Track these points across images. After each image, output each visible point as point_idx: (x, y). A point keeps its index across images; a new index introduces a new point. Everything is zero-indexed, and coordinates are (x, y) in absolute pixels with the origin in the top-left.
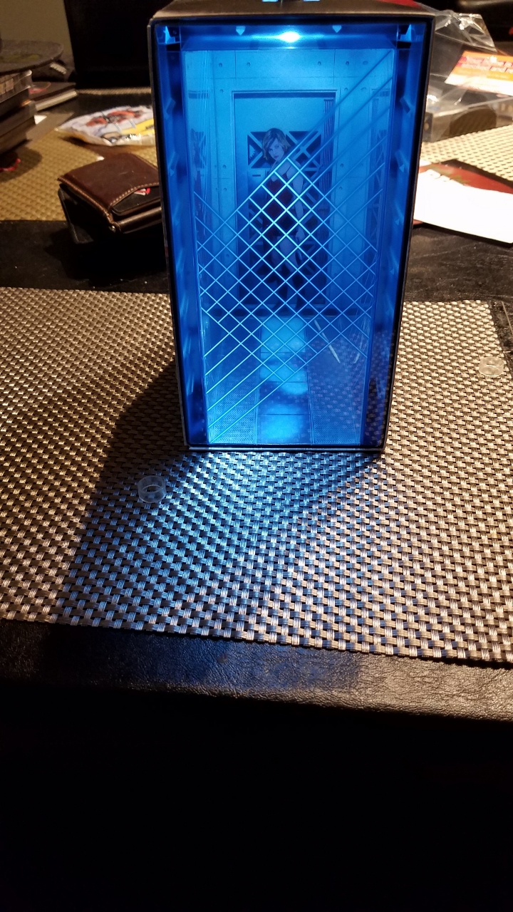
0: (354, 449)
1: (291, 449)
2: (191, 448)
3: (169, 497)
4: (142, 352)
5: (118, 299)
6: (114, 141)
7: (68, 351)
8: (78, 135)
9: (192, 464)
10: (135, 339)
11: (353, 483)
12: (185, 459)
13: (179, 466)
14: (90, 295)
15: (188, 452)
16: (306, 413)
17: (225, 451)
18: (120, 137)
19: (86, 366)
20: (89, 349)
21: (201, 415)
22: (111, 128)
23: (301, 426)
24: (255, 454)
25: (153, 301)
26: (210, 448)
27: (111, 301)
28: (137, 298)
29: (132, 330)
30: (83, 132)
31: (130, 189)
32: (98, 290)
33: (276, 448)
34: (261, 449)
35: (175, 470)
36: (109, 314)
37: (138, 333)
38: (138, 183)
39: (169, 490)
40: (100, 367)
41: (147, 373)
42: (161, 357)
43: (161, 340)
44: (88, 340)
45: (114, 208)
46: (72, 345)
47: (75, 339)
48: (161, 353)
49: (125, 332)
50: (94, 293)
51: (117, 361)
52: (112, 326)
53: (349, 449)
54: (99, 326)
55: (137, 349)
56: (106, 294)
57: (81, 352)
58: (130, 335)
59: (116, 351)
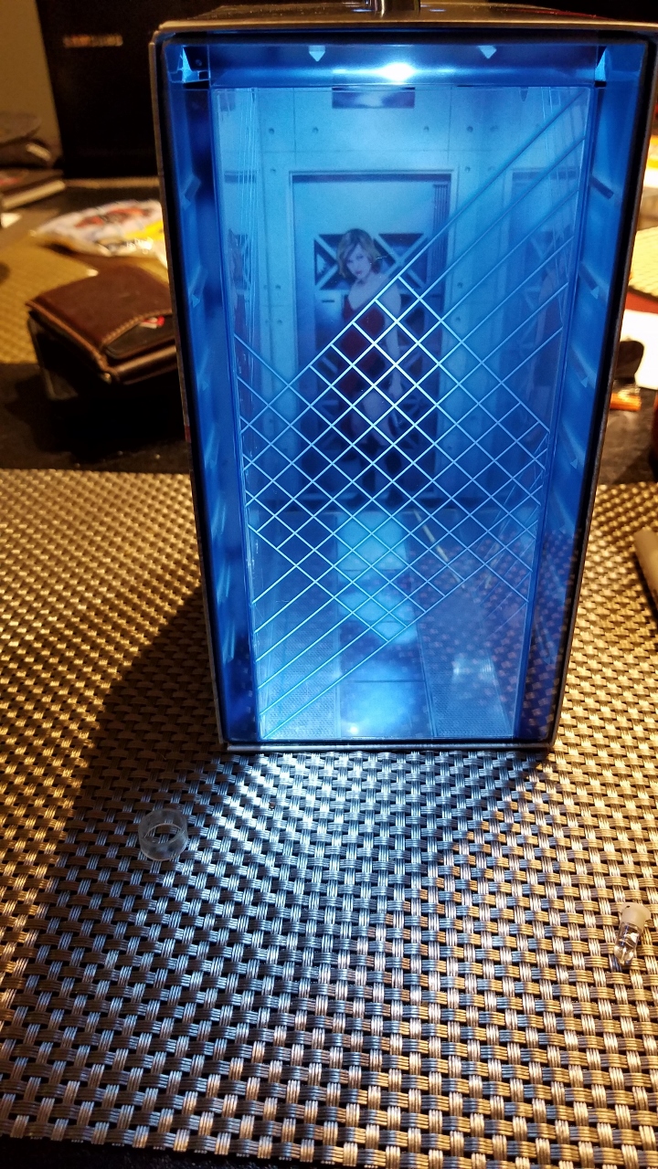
0: (503, 745)
1: (398, 748)
2: (231, 748)
3: (194, 846)
4: (151, 572)
5: (114, 484)
6: (114, 249)
7: (31, 573)
8: (63, 240)
9: (232, 779)
10: (140, 550)
11: (507, 810)
12: (221, 768)
13: (210, 781)
14: (72, 478)
15: (225, 756)
16: (417, 676)
17: (288, 752)
18: (123, 243)
19: (60, 598)
20: (66, 569)
21: (245, 683)
22: (110, 231)
23: (412, 701)
24: (337, 755)
25: (169, 486)
26: (262, 748)
27: (103, 488)
28: (144, 481)
29: (136, 534)
30: (70, 237)
31: (132, 318)
32: (83, 469)
33: (371, 747)
34: (348, 747)
35: (204, 791)
36: (100, 509)
37: (144, 539)
38: (145, 310)
39: (193, 833)
40: (82, 600)
41: (158, 609)
42: (181, 579)
43: (180, 551)
44: (65, 552)
45: (109, 348)
46: (38, 562)
47: (45, 551)
48: (181, 572)
49: (124, 539)
50: (77, 475)
51: (110, 588)
52: (103, 529)
53: (494, 746)
54: (83, 528)
55: (143, 566)
56: (96, 475)
57: (52, 574)
58: (132, 544)
59: (108, 570)
